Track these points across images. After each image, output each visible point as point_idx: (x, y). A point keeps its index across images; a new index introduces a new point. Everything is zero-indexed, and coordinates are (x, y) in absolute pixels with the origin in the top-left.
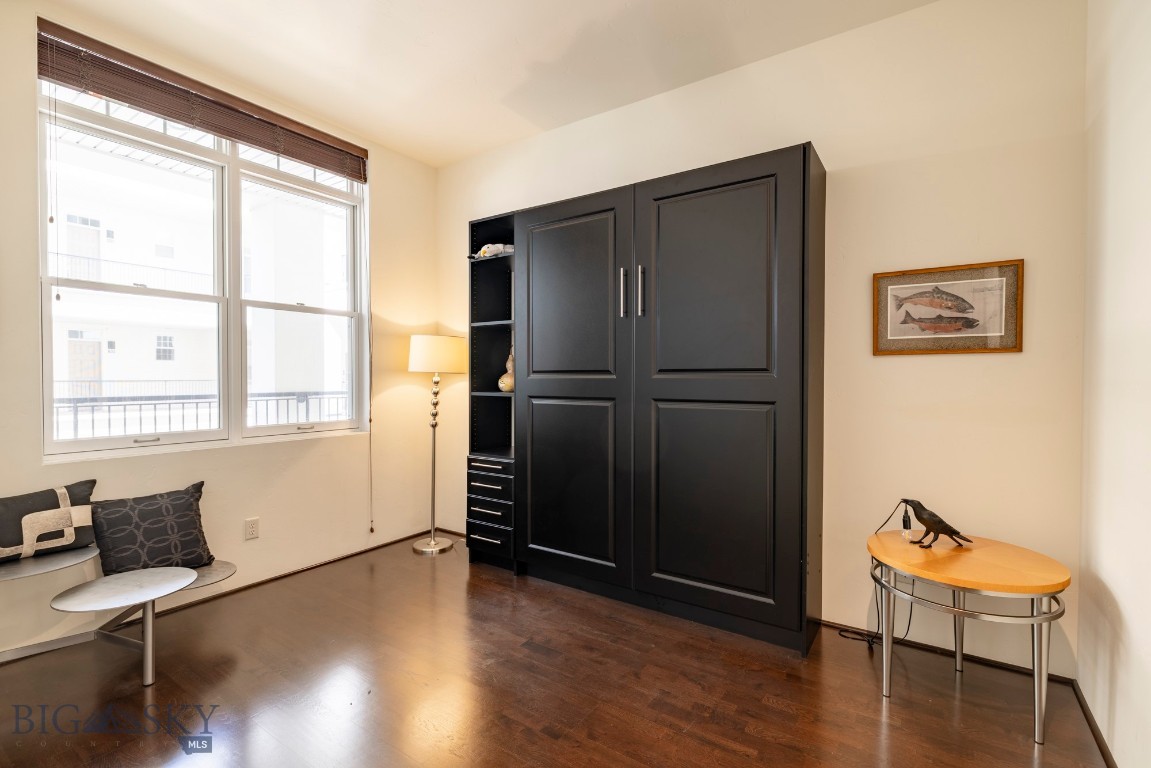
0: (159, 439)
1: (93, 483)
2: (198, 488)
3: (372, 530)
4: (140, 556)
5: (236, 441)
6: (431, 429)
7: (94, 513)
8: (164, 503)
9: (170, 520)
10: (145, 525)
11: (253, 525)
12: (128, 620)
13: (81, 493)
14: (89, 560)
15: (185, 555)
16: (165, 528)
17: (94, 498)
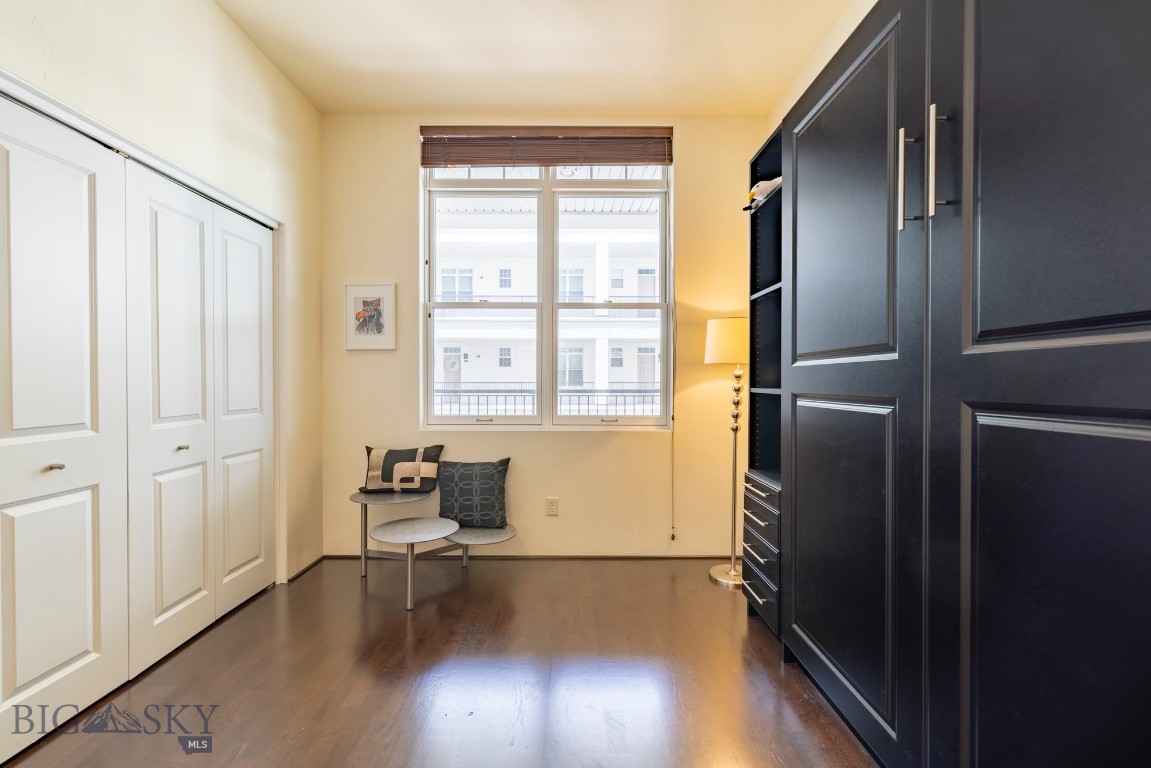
0: (491, 420)
1: (441, 447)
2: (505, 463)
3: (673, 538)
4: (454, 508)
5: (547, 427)
6: (732, 433)
7: (438, 469)
8: (476, 470)
9: (476, 484)
10: (461, 485)
11: (552, 503)
12: (444, 554)
13: (433, 454)
14: (434, 500)
15: (482, 515)
16: (471, 490)
17: (442, 459)
